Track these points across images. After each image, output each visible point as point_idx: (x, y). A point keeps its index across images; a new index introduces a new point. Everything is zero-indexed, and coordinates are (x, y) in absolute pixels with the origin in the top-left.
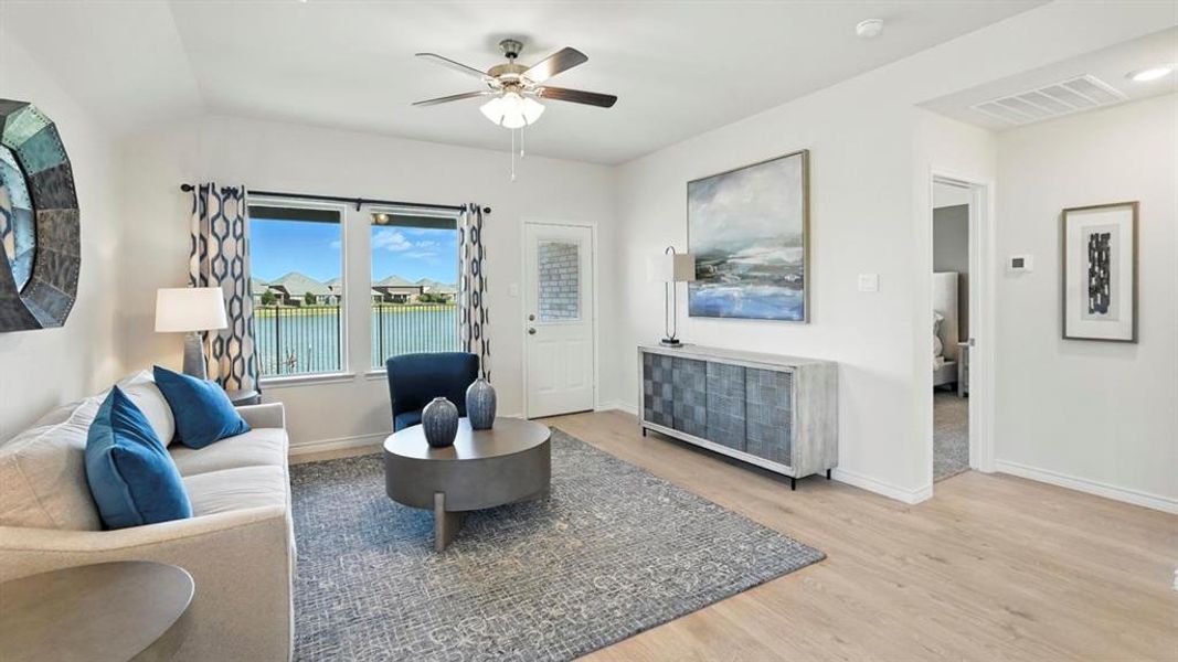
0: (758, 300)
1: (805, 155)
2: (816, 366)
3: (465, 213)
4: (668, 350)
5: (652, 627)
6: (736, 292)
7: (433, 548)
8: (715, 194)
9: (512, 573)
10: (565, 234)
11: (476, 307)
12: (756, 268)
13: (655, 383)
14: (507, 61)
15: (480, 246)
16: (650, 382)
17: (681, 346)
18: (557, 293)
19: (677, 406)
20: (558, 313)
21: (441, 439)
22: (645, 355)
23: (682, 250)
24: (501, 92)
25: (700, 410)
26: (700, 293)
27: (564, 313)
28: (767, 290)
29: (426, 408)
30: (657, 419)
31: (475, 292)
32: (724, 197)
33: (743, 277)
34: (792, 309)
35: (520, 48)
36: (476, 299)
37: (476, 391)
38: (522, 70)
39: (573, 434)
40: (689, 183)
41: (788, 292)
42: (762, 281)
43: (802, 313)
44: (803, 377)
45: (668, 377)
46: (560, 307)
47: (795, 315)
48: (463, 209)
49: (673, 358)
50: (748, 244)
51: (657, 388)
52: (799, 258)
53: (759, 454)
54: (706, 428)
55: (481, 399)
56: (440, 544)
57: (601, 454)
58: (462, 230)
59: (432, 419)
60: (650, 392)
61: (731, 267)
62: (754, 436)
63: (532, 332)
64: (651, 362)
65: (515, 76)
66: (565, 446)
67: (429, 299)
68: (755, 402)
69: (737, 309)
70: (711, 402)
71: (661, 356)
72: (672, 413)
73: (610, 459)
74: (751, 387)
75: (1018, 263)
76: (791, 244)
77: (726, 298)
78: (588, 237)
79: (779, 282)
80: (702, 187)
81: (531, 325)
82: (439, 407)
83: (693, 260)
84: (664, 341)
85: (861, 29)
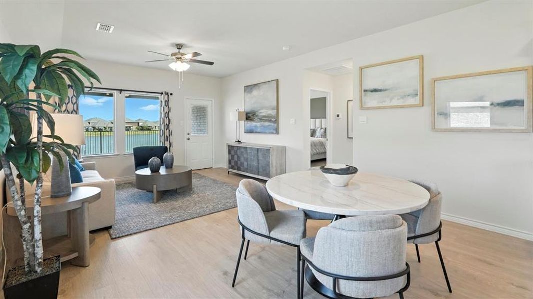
0: (264, 126)
1: (277, 81)
2: (278, 147)
3: (163, 95)
4: (237, 144)
5: (216, 212)
6: (258, 124)
7: (153, 203)
8: (252, 92)
9: (178, 206)
10: (202, 103)
11: (167, 129)
12: (264, 116)
13: (232, 156)
14: (178, 51)
15: (169, 107)
16: (230, 155)
17: (241, 143)
18: (200, 125)
19: (239, 162)
20: (200, 132)
21: (155, 170)
22: (229, 146)
23: (242, 110)
24: (176, 60)
25: (245, 163)
26: (248, 125)
27: (202, 132)
28: (267, 123)
29: (150, 161)
30: (233, 168)
31: (167, 124)
32: (255, 92)
33: (260, 119)
34: (274, 129)
35: (182, 47)
36: (167, 126)
37: (167, 156)
38: (183, 55)
39: (203, 175)
40: (245, 87)
41: (272, 124)
42: (266, 120)
43: (277, 131)
44: (273, 150)
45: (236, 153)
46: (201, 130)
47: (275, 132)
48: (162, 93)
49: (238, 146)
50: (262, 108)
51: (233, 157)
52: (275, 113)
53: (261, 175)
54: (247, 169)
55: (169, 158)
56: (155, 200)
57: (211, 179)
58: (162, 101)
59: (152, 164)
60: (230, 159)
61: (257, 116)
62: (261, 170)
63: (189, 139)
64: (231, 148)
65: (180, 56)
66: (199, 178)
67: (142, 129)
68: (261, 159)
69: (259, 130)
70: (249, 160)
71: (234, 146)
72: (237, 165)
73: (214, 181)
74: (260, 154)
75: (338, 116)
76: (273, 109)
77: (256, 126)
78: (210, 104)
79: (270, 121)
80: (249, 88)
81: (188, 136)
82: (154, 160)
83: (245, 114)
84: (236, 141)
85: (284, 49)
